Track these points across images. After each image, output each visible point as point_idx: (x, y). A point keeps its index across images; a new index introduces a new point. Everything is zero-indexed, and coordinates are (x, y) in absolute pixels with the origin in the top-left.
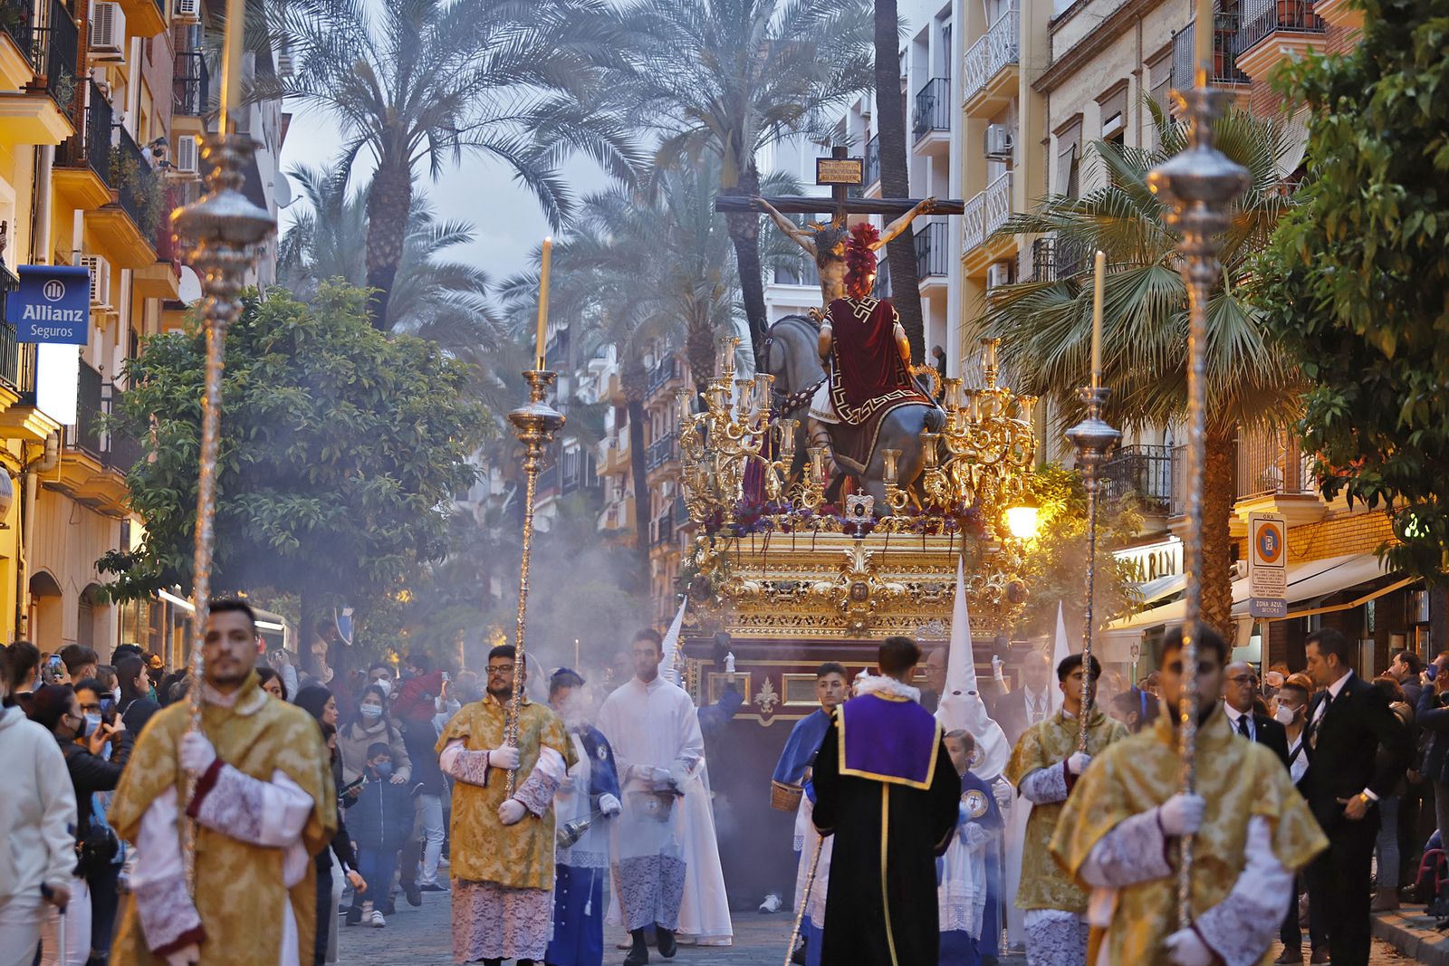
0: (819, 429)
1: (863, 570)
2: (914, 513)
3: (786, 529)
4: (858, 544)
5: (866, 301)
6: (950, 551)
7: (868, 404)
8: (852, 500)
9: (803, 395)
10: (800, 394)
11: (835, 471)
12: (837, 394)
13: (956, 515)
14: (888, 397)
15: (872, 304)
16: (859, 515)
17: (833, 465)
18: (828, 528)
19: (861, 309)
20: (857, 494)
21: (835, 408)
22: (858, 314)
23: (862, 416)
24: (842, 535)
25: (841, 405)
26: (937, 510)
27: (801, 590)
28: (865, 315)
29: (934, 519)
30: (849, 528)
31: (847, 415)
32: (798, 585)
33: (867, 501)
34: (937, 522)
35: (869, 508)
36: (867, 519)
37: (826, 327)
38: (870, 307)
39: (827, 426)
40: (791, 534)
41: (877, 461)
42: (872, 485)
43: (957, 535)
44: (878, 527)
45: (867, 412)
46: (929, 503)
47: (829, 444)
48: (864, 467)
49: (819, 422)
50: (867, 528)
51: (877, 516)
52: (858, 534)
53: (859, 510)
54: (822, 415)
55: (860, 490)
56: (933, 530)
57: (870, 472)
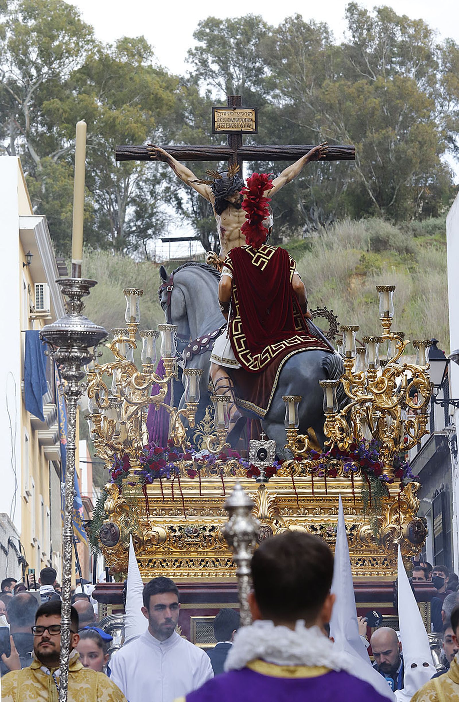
0: (221, 374)
1: (267, 514)
2: (316, 457)
3: (192, 474)
4: (262, 487)
5: (264, 250)
6: (353, 493)
7: (267, 351)
8: (256, 445)
9: (205, 341)
10: (202, 338)
11: (235, 417)
12: (238, 340)
13: (356, 458)
14: (286, 343)
15: (270, 252)
16: (262, 459)
17: (234, 410)
18: (233, 473)
19: (259, 257)
20: (259, 438)
21: (236, 354)
22: (256, 261)
23: (262, 362)
24: (246, 479)
25: (242, 350)
26: (337, 453)
27: (207, 533)
28: (263, 263)
29: (335, 462)
30: (253, 472)
31: (248, 361)
32: (204, 529)
33: (269, 445)
34: (337, 465)
35: (271, 453)
36: (270, 463)
37: (226, 274)
38: (268, 254)
39: (229, 371)
40: (196, 479)
41: (278, 406)
42: (274, 429)
43: (358, 478)
44: (281, 471)
45: (266, 358)
46: (329, 447)
47: (230, 388)
48: (266, 411)
49: (221, 367)
50: (270, 472)
51: (279, 460)
52: (261, 478)
53: (262, 454)
54: (224, 360)
55: (263, 435)
56: (334, 473)
57: (271, 416)
